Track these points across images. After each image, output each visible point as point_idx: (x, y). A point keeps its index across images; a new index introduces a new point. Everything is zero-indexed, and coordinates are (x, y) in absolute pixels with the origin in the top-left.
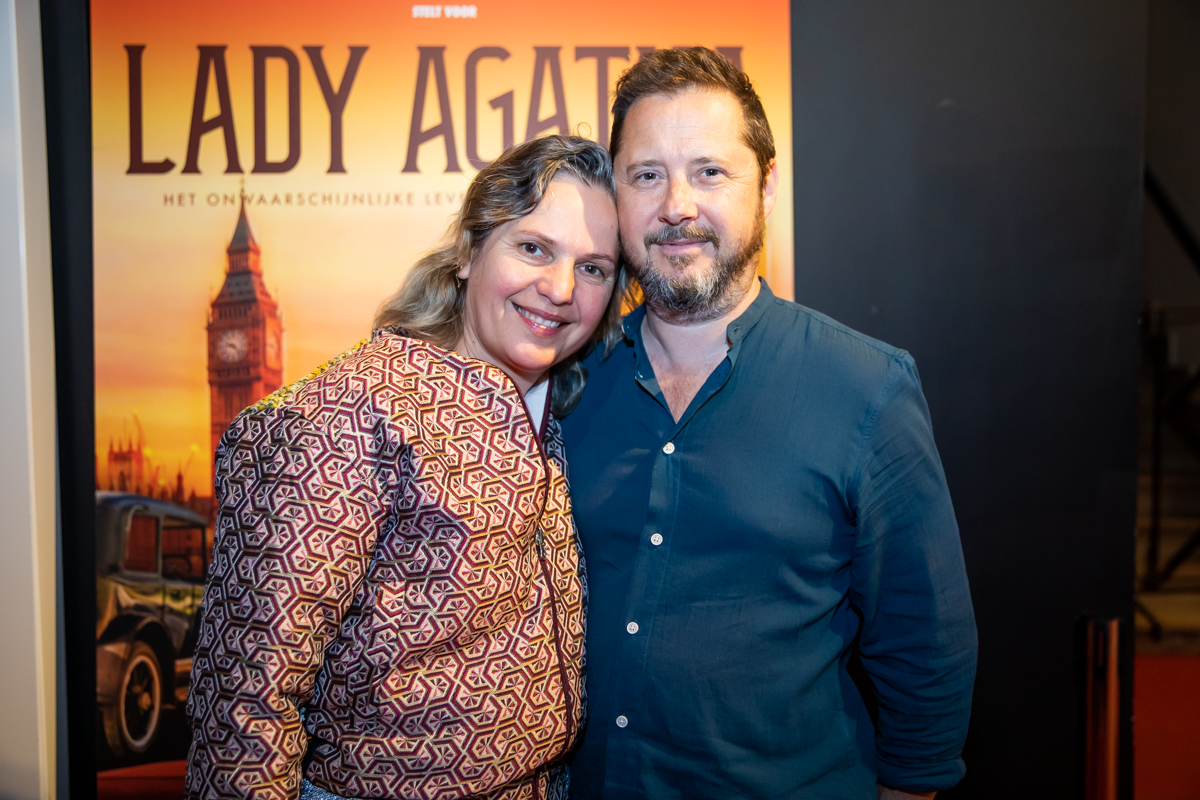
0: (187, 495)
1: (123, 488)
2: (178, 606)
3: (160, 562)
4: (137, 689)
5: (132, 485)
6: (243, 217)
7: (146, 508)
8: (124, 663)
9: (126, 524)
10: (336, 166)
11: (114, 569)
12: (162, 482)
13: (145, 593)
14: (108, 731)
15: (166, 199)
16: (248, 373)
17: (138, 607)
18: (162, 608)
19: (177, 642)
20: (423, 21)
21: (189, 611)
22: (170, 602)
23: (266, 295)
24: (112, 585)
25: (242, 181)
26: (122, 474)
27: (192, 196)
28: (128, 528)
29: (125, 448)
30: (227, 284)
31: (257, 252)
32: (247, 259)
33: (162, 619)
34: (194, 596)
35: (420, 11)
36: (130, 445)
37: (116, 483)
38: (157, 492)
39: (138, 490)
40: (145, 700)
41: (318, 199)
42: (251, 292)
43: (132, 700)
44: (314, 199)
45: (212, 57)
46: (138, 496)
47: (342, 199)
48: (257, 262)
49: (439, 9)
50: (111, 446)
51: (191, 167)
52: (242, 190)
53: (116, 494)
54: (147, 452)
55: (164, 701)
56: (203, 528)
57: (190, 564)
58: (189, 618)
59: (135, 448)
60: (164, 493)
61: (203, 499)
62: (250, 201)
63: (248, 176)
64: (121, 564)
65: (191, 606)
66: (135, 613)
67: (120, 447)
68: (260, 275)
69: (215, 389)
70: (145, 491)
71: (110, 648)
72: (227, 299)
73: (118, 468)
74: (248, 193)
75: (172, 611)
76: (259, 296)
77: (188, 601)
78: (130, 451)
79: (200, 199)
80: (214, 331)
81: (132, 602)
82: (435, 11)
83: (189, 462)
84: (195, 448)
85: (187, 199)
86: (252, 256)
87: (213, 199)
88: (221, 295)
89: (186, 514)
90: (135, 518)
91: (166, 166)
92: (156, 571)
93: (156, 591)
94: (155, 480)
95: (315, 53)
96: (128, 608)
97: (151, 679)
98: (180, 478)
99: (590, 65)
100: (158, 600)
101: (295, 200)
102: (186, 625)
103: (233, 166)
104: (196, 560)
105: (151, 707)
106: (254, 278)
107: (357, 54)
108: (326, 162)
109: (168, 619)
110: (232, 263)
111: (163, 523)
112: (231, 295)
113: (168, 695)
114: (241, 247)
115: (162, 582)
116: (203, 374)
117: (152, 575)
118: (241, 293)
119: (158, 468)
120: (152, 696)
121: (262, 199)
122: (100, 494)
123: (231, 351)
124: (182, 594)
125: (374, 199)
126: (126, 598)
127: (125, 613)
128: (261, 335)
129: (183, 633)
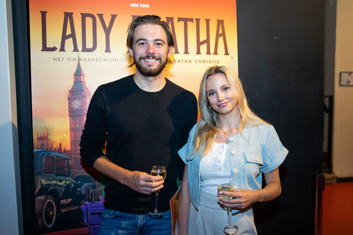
0: (63, 150)
1: (42, 148)
2: (61, 184)
3: (55, 170)
4: (49, 210)
5: (45, 147)
6: (79, 65)
7: (50, 154)
8: (44, 202)
9: (44, 160)
10: (108, 50)
11: (40, 173)
12: (55, 146)
13: (50, 180)
14: (39, 223)
15: (54, 59)
16: (81, 112)
17: (48, 185)
18: (56, 184)
19: (61, 195)
20: (133, 8)
21: (64, 185)
22: (58, 183)
23: (87, 89)
24: (40, 178)
25: (79, 54)
26: (42, 144)
27: (63, 58)
28: (44, 161)
29: (43, 136)
30: (74, 85)
31: (84, 76)
32: (80, 78)
33: (56, 188)
34: (66, 181)
35: (132, 5)
36: (44, 135)
37: (40, 147)
38: (53, 149)
39: (47, 149)
40: (51, 213)
41: (102, 60)
42: (82, 88)
43: (47, 213)
44: (101, 60)
45: (68, 16)
46: (47, 150)
47: (110, 60)
48: (84, 79)
49: (138, 5)
50: (38, 135)
51: (62, 49)
52: (79, 57)
53: (40, 150)
54: (50, 137)
55: (57, 213)
56: (68, 160)
57: (64, 171)
58: (65, 187)
59: (46, 136)
60: (55, 149)
61: (68, 151)
62: (81, 60)
63: (80, 52)
64: (42, 172)
65: (65, 184)
66: (47, 187)
67: (41, 136)
68: (85, 83)
69: (71, 117)
70: (49, 149)
71: (39, 198)
72: (74, 90)
73: (40, 142)
74: (80, 58)
75: (59, 185)
76: (84, 89)
77: (64, 182)
78: (44, 137)
79: (65, 59)
80: (70, 100)
81: (46, 183)
82: (137, 5)
83: (63, 140)
84: (65, 135)
85: (61, 59)
86: (82, 77)
87: (69, 59)
88: (72, 89)
89: (63, 156)
90: (46, 157)
91: (54, 49)
92: (53, 174)
93: (54, 180)
94: (52, 146)
95: (101, 16)
96: (45, 185)
97: (53, 206)
98: (60, 145)
99: (182, 23)
100: (54, 182)
101: (95, 60)
102: (64, 190)
103: (76, 49)
104: (66, 169)
105: (53, 215)
106: (83, 83)
107: (114, 17)
108: (104, 49)
109: (58, 188)
110: (76, 79)
111: (55, 159)
112: (75, 89)
113: (58, 211)
114: (78, 74)
115: (56, 177)
116: (67, 113)
117: (53, 175)
118: (79, 88)
119: (53, 142)
120: (53, 212)
121: (85, 60)
122: (34, 150)
123: (76, 105)
124: (62, 180)
125: (119, 60)
126: (44, 182)
127: (44, 187)
128: (85, 101)
129: (63, 192)
